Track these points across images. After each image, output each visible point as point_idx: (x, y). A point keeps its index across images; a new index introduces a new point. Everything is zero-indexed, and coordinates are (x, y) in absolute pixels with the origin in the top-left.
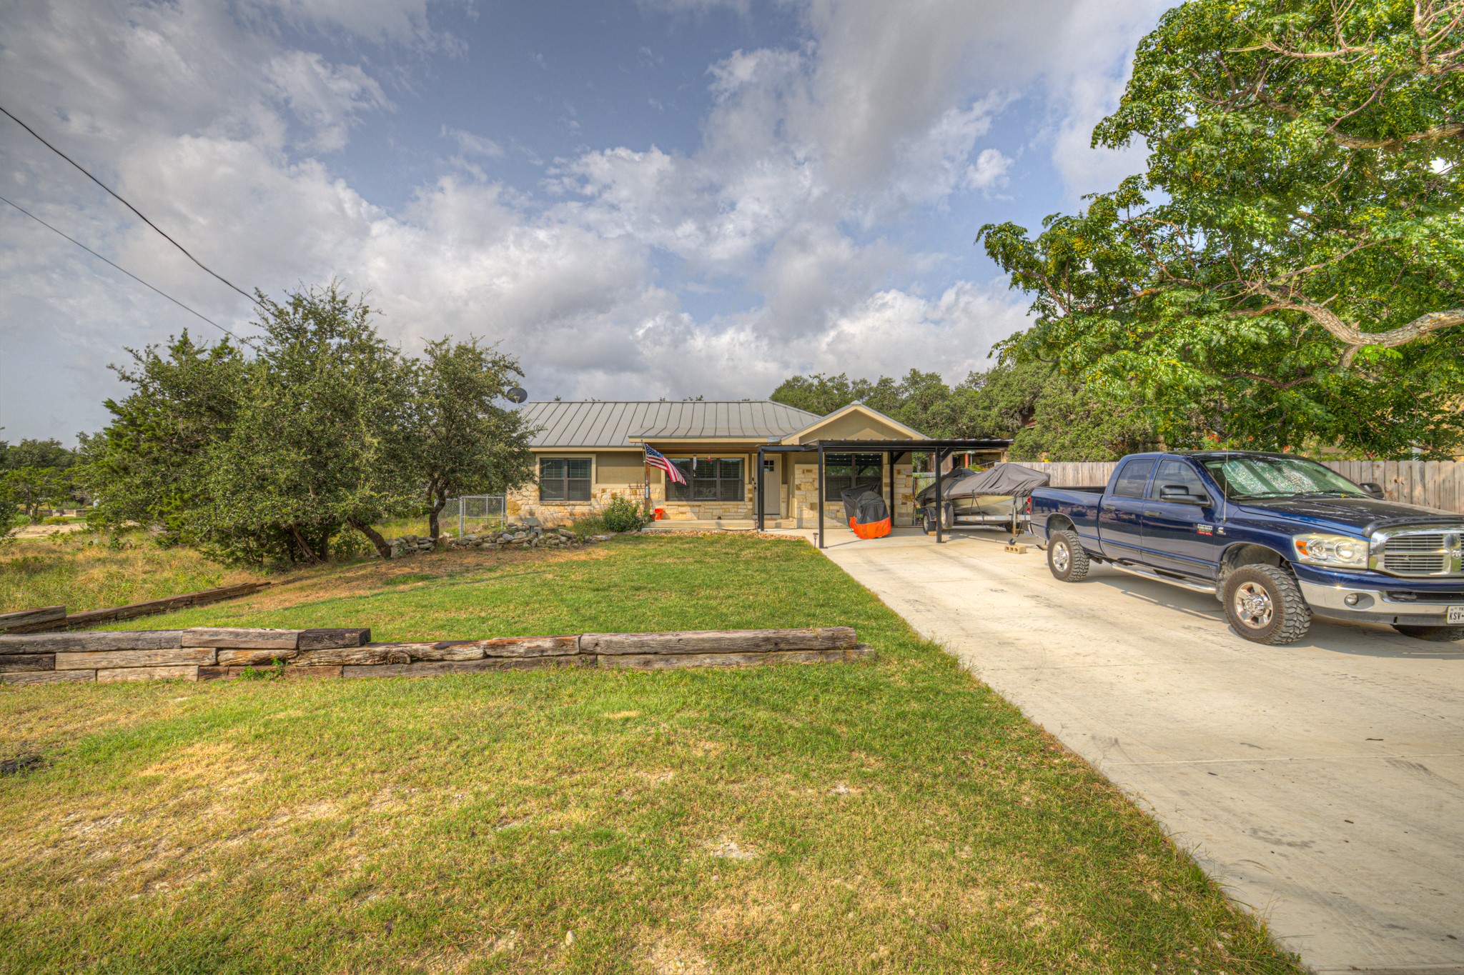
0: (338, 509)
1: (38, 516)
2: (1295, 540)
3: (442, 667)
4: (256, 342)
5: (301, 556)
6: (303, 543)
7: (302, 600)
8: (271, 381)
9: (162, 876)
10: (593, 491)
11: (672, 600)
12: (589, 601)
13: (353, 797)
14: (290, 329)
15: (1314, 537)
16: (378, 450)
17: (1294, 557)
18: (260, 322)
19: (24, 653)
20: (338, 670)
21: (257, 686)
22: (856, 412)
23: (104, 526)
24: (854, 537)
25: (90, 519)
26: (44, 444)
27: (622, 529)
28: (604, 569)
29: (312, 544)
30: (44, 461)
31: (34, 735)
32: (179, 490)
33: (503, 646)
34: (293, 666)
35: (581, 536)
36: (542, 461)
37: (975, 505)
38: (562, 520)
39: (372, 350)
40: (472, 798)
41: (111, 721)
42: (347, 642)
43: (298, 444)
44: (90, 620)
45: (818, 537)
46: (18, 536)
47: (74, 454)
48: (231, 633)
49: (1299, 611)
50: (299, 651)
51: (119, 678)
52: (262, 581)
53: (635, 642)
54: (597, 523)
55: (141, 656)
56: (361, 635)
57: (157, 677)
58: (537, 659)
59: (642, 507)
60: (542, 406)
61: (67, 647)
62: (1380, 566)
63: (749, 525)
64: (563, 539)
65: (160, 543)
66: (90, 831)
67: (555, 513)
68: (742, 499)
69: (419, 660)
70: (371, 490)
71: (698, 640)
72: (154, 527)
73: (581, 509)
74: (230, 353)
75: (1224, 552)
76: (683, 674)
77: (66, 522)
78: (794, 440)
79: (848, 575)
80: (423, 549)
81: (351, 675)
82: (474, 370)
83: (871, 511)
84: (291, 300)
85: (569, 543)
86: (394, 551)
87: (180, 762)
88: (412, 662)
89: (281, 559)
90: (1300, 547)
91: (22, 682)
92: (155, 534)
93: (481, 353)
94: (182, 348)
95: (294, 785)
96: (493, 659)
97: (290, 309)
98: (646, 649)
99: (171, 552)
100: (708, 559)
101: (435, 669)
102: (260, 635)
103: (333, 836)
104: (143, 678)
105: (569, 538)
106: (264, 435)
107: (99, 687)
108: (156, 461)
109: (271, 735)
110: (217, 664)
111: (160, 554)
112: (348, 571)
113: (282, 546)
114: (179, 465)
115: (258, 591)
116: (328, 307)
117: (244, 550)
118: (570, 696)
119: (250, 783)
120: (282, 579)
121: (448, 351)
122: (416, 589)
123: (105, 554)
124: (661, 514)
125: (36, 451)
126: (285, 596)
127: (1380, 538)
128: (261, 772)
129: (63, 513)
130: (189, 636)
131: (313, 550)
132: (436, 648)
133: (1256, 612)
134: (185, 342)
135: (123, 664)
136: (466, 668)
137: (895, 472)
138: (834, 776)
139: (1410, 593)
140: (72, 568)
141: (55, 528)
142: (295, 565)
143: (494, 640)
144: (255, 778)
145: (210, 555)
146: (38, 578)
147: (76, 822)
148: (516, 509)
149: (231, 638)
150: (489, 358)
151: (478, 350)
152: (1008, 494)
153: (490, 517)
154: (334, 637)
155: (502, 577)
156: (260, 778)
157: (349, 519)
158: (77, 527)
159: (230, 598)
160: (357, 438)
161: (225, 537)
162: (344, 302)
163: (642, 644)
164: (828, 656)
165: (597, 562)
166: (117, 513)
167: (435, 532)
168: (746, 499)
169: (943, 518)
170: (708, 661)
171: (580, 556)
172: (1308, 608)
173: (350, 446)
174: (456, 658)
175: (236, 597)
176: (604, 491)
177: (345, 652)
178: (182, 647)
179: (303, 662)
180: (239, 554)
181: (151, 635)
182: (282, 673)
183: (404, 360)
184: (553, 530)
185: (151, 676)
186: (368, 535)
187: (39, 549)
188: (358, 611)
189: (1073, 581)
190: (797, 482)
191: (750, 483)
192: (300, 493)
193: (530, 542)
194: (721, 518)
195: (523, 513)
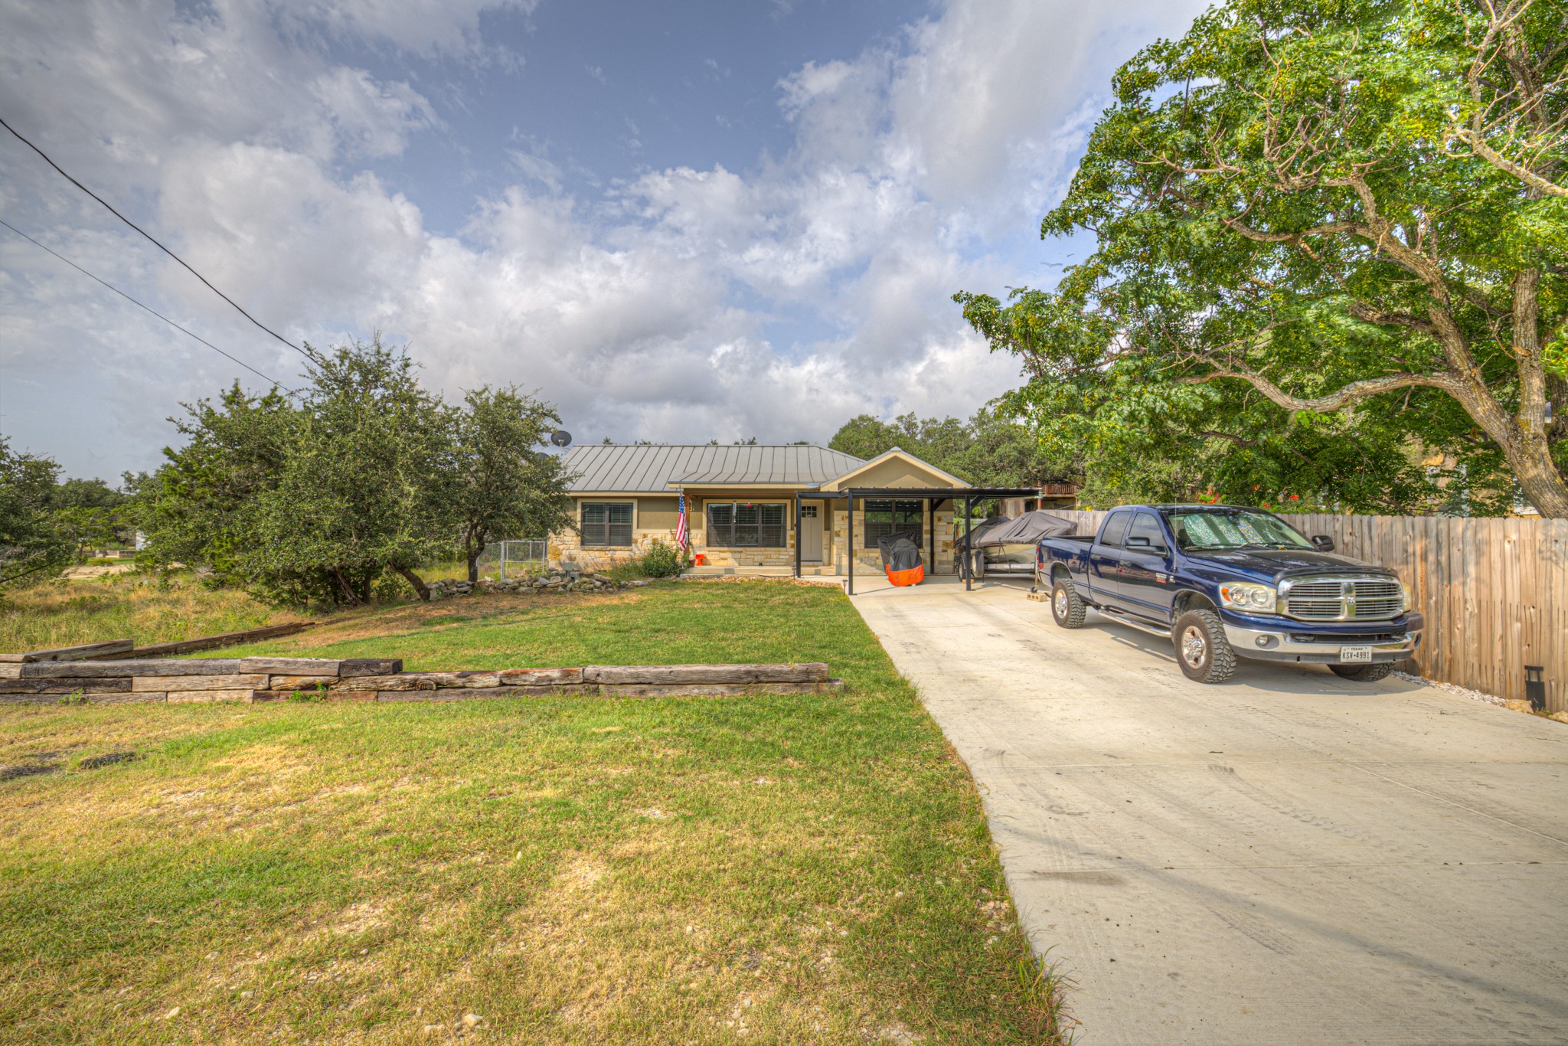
0: (379, 553)
1: (83, 557)
2: (1221, 587)
3: (464, 693)
4: (305, 394)
5: (344, 598)
6: (346, 586)
7: (344, 638)
8: (316, 431)
9: (238, 824)
10: (634, 536)
11: (684, 641)
12: (608, 641)
13: (380, 782)
14: (336, 380)
15: (1238, 585)
16: (416, 497)
17: (1218, 602)
18: (308, 374)
19: (106, 677)
20: (373, 695)
21: (305, 707)
22: (895, 458)
23: (152, 568)
24: (889, 584)
25: (138, 560)
26: (89, 484)
27: (661, 575)
28: (633, 612)
29: (355, 587)
30: (89, 500)
31: (124, 739)
32: (231, 535)
33: (517, 676)
34: (335, 691)
35: (616, 582)
36: (584, 506)
37: (1002, 554)
38: (602, 565)
39: (412, 401)
40: (471, 783)
41: (184, 730)
42: (381, 670)
43: (342, 492)
44: (154, 653)
45: (847, 584)
46: (71, 577)
47: (118, 494)
48: (282, 661)
49: (1225, 652)
50: (340, 677)
51: (185, 700)
52: (307, 621)
53: (631, 673)
54: (636, 568)
55: (204, 681)
56: (394, 665)
57: (218, 700)
58: (546, 687)
59: (681, 553)
60: (586, 450)
61: (142, 672)
62: (1286, 611)
63: (787, 571)
64: (598, 584)
65: (207, 585)
66: (182, 800)
67: (596, 558)
68: (784, 546)
69: (444, 687)
70: (410, 536)
71: (687, 672)
72: (200, 570)
73: (621, 554)
74: (278, 402)
75: (1175, 599)
76: (670, 702)
77: (110, 563)
78: (832, 487)
79: (863, 621)
80: (461, 592)
81: (385, 699)
82: (512, 418)
83: (904, 559)
84: (338, 353)
85: (603, 588)
86: (433, 594)
87: (245, 757)
88: (438, 689)
89: (324, 601)
90: (1224, 594)
91: (104, 702)
92: (202, 576)
93: (520, 401)
94: (234, 398)
95: (334, 773)
96: (508, 686)
97: (337, 362)
98: (641, 680)
99: (220, 592)
100: (736, 605)
101: (458, 695)
102: (307, 663)
103: (362, 804)
104: (206, 699)
105: (604, 583)
106: (310, 484)
107: (169, 707)
108: (210, 506)
109: (317, 740)
110: (270, 688)
111: (208, 595)
112: (389, 612)
113: (325, 588)
114: (229, 510)
115: (303, 631)
116: (373, 360)
117: (289, 592)
118: (570, 717)
119: (300, 773)
120: (326, 620)
121: (487, 399)
122: (450, 630)
123: (156, 594)
124: (702, 560)
125: (81, 491)
126: (329, 635)
127: (1286, 586)
128: (308, 764)
129: (106, 554)
130: (246, 664)
131: (356, 593)
132: (459, 676)
133: (1196, 653)
134: (236, 393)
135: (189, 687)
136: (484, 694)
137: (935, 519)
138: (760, 773)
139: (1310, 635)
140: (130, 607)
141: (102, 570)
142: (338, 607)
143: (510, 670)
144: (303, 769)
145: (258, 596)
146: (98, 616)
147: (171, 794)
148: (557, 554)
149: (282, 666)
150: (528, 406)
151: (517, 398)
152: (1031, 542)
153: (534, 561)
154: (371, 665)
155: (533, 619)
156: (307, 769)
157: (388, 562)
158: (125, 569)
159: (277, 636)
160: (396, 486)
161: (271, 579)
162: (388, 355)
163: (638, 675)
164: (802, 688)
165: (628, 607)
166: (166, 555)
167: (473, 576)
168: (788, 546)
169: (974, 566)
170: (696, 691)
171: (614, 600)
172: (1233, 650)
173: (391, 495)
174: (476, 685)
175: (282, 635)
176: (645, 536)
177: (380, 679)
178: (240, 673)
179: (343, 688)
180: (284, 595)
181: (213, 663)
182: (325, 697)
183: (446, 407)
184: (590, 575)
185: (213, 699)
186: (409, 578)
187: (94, 589)
188: (394, 648)
189: (1071, 628)
190: (836, 528)
191: (792, 528)
192: (344, 538)
193: (564, 586)
194: (761, 564)
195: (563, 558)
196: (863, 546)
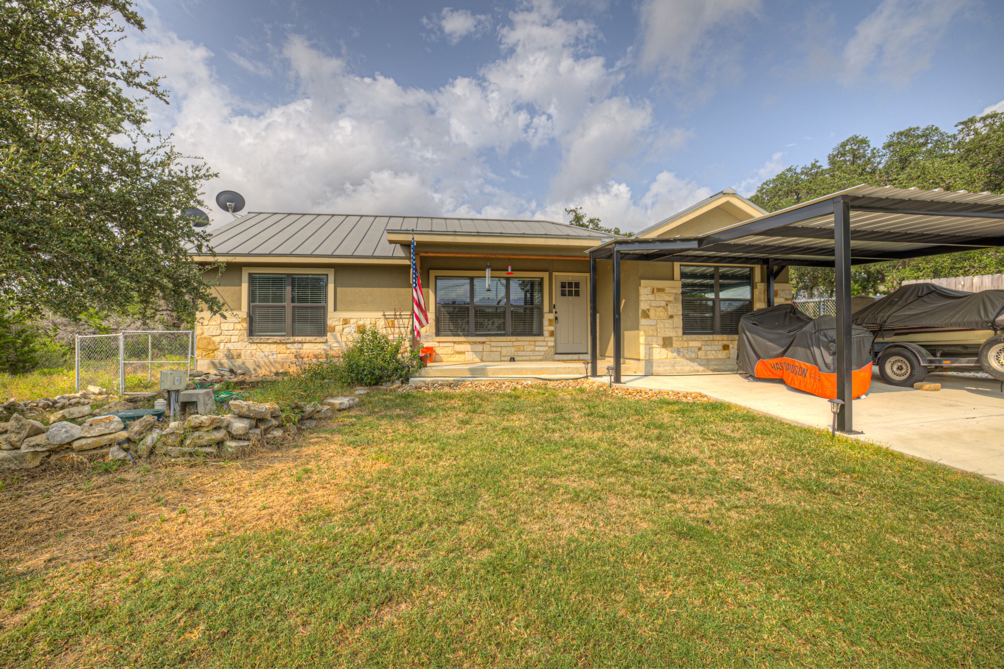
10: (330, 322)
27: (377, 382)
36: (252, 279)
54: (335, 370)
59: (407, 344)
60: (263, 216)
67: (271, 355)
68: (540, 333)
73: (312, 348)
124: (433, 355)
148: (210, 348)
168: (546, 333)
176: (346, 322)
190: (643, 306)
191: (551, 312)
194: (513, 360)
195: (220, 356)
196: (680, 331)
